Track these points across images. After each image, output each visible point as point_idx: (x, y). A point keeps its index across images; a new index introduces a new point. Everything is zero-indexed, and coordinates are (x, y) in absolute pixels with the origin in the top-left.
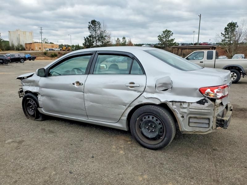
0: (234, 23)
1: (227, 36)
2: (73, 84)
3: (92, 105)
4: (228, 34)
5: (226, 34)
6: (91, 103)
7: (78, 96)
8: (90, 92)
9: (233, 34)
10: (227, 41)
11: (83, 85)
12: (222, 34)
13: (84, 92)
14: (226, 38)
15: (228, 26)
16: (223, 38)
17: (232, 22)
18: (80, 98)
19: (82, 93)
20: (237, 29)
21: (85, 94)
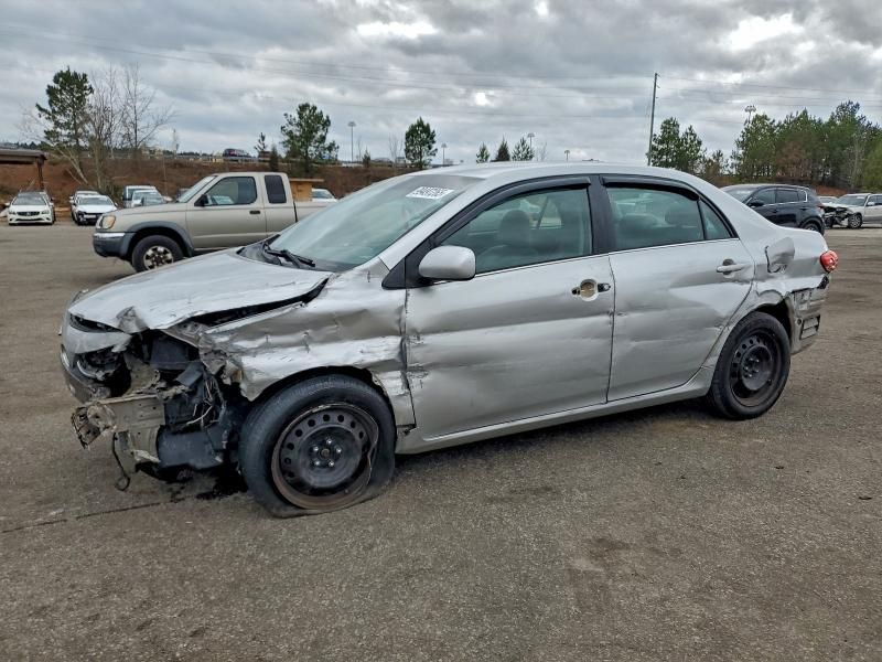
0: (75, 74)
1: (62, 119)
2: (574, 292)
3: (635, 349)
4: (63, 111)
5: (54, 111)
6: (634, 344)
7: (588, 333)
8: (633, 307)
9: (83, 114)
10: (66, 139)
11: (612, 290)
12: (41, 109)
13: (612, 314)
14: (57, 124)
15: (56, 80)
16: (50, 126)
17: (68, 71)
18: (599, 336)
19: (606, 318)
20: (90, 99)
21: (617, 318)
